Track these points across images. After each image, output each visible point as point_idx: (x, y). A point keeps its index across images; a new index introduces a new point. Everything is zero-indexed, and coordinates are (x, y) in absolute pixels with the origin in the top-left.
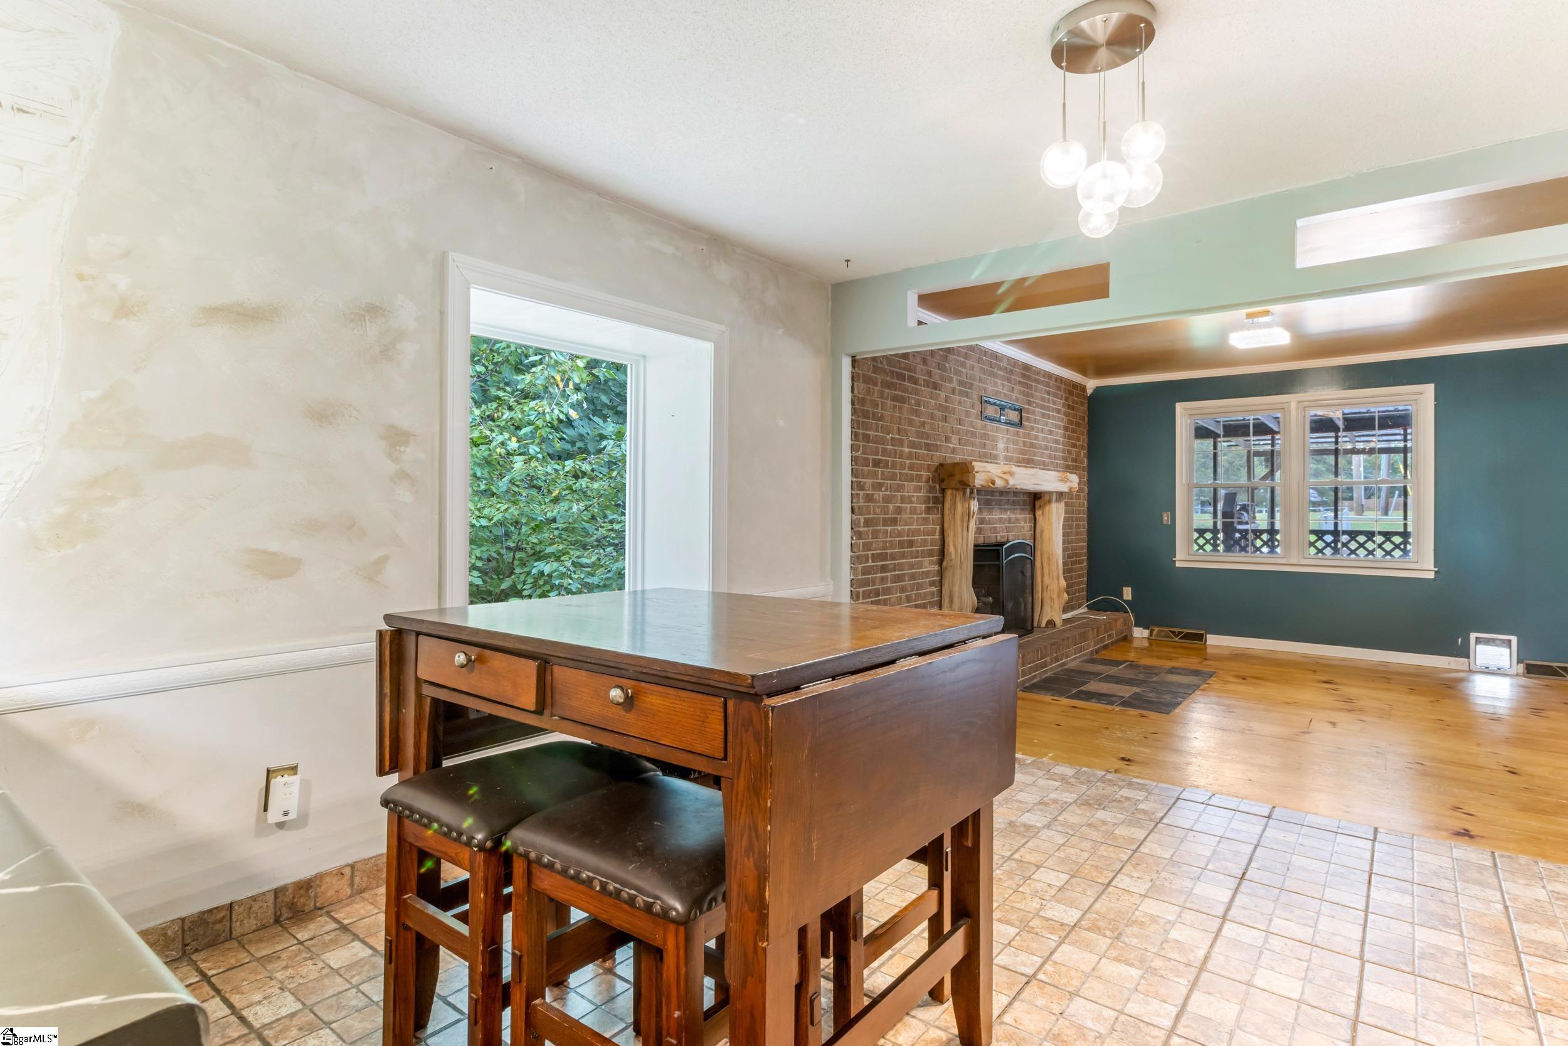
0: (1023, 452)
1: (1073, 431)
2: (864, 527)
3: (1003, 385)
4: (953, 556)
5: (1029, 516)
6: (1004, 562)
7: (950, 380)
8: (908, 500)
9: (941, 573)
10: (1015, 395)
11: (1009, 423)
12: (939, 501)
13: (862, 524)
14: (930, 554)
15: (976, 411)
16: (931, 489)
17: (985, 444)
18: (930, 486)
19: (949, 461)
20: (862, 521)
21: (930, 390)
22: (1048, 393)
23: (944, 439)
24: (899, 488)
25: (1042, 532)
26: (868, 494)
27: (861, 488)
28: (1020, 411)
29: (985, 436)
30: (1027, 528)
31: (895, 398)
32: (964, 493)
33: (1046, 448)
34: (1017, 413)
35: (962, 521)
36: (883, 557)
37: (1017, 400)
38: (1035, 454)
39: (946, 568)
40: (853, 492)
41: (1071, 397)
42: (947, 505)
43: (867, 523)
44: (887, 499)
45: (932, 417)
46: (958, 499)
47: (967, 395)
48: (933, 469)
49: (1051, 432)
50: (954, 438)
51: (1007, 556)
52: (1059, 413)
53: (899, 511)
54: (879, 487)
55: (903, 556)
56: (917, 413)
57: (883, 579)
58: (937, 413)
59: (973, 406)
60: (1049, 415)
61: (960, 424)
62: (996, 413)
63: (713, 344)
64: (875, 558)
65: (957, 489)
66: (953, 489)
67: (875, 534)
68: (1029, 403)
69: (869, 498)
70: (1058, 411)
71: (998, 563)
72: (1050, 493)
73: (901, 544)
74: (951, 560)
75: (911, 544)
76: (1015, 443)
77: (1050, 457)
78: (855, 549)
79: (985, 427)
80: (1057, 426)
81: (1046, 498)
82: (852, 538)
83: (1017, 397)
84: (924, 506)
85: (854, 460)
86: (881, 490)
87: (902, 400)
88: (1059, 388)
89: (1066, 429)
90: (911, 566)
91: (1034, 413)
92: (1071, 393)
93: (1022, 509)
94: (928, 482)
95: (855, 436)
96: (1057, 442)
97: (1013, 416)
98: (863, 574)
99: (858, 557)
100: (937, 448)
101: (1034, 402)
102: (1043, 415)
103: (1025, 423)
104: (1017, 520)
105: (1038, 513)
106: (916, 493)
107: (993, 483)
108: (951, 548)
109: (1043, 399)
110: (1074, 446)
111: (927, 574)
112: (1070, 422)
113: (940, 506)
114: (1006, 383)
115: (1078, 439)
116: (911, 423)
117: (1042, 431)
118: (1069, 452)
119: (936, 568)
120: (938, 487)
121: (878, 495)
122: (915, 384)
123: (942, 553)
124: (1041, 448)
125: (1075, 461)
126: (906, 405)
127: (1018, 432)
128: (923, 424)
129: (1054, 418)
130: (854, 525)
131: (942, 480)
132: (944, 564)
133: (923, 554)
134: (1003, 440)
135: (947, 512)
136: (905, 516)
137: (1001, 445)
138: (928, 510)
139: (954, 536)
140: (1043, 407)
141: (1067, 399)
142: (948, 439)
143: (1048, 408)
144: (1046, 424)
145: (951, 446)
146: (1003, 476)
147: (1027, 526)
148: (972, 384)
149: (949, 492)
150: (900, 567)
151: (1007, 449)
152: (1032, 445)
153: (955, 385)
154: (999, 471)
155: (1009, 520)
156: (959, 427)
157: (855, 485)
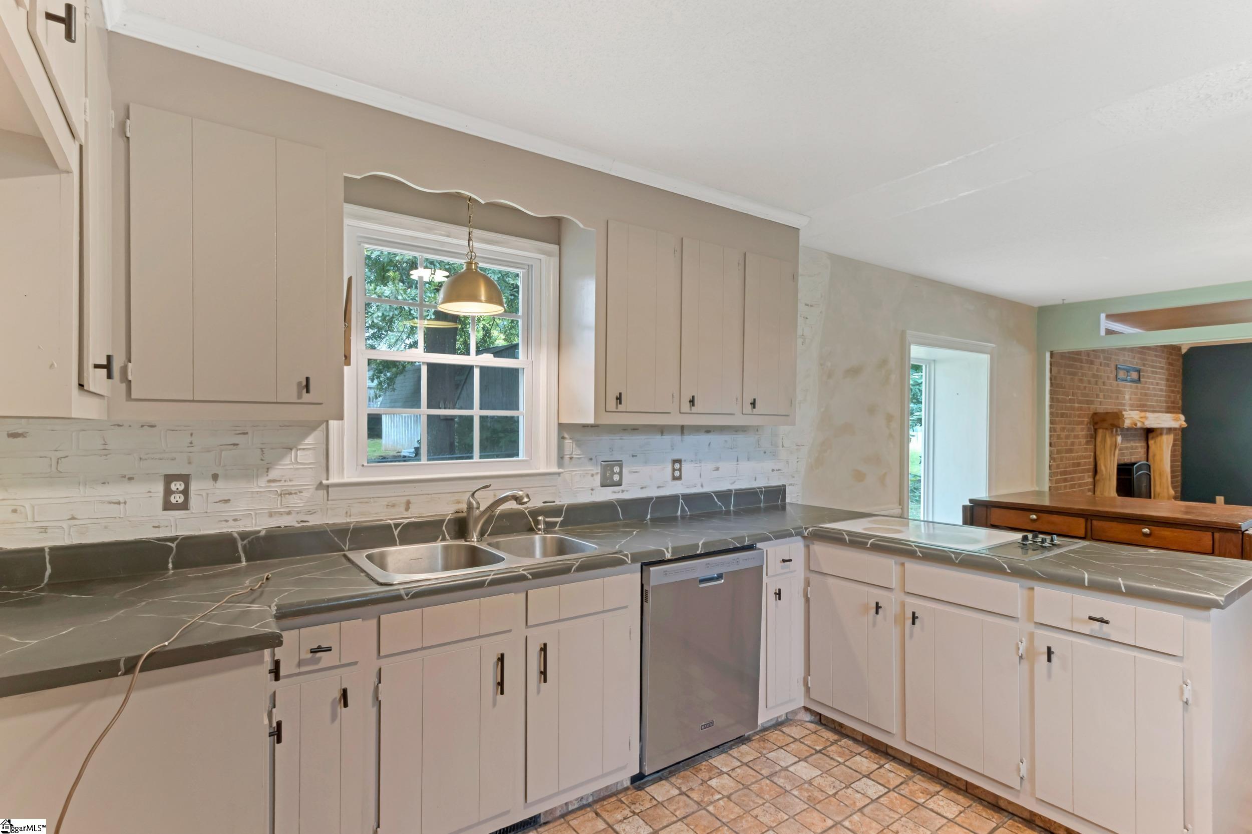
0: (1140, 400)
1: (1173, 381)
2: (1056, 454)
3: (1129, 355)
4: (1104, 472)
5: (1144, 444)
6: (1135, 476)
7: (1099, 357)
8: (1076, 437)
9: (1094, 484)
10: (1136, 361)
11: (1133, 381)
12: (1094, 437)
13: (1055, 453)
14: (1088, 471)
15: (1113, 376)
16: (1089, 429)
17: (1118, 396)
18: (1089, 427)
19: (1101, 411)
20: (1055, 451)
21: (1088, 365)
22: (1156, 356)
23: (1095, 396)
24: (1073, 430)
25: (1154, 456)
26: (1058, 435)
27: (1055, 431)
28: (1139, 371)
29: (1119, 392)
30: (1142, 453)
31: (1071, 374)
32: (1112, 432)
33: (1155, 395)
34: (1136, 373)
35: (1111, 450)
36: (1065, 473)
37: (1137, 364)
38: (1147, 400)
39: (1099, 480)
40: (1051, 434)
41: (1171, 357)
42: (1099, 439)
43: (1058, 452)
44: (1067, 437)
45: (1089, 382)
46: (1107, 436)
47: (1108, 365)
48: (1090, 416)
49: (1157, 384)
50: (1101, 395)
51: (1136, 473)
52: (1163, 369)
53: (1073, 444)
54: (1063, 429)
55: (1074, 472)
56: (1081, 381)
57: (1065, 486)
58: (1093, 380)
59: (1111, 372)
60: (1156, 371)
61: (1104, 385)
62: (1124, 375)
63: (989, 356)
64: (1062, 473)
65: (1106, 429)
66: (1103, 428)
67: (1062, 459)
68: (1144, 365)
69: (1059, 437)
70: (1162, 368)
71: (1130, 477)
72: (1162, 429)
73: (1074, 465)
74: (1103, 475)
75: (1079, 464)
76: (1136, 394)
77: (1157, 401)
78: (1052, 468)
79: (1118, 385)
80: (1161, 379)
81: (1159, 432)
82: (1050, 462)
83: (1137, 362)
84: (1085, 440)
85: (1051, 414)
86: (1064, 432)
87: (1074, 374)
88: (1163, 352)
89: (1168, 380)
90: (1080, 478)
91: (1147, 372)
92: (1171, 354)
93: (1140, 440)
94: (1087, 425)
95: (1052, 399)
96: (1161, 390)
97: (1135, 375)
98: (1056, 484)
99: (1054, 473)
100: (1092, 402)
101: (1147, 364)
102: (1153, 372)
103: (1142, 380)
104: (1136, 448)
105: (1151, 442)
106: (1081, 431)
107: (1136, 425)
108: (1102, 467)
109: (1153, 361)
110: (1173, 392)
111: (1086, 484)
112: (1170, 375)
113: (1093, 440)
114: (1130, 354)
115: (1175, 387)
116: (1078, 388)
117: (1152, 384)
118: (1169, 397)
119: (1091, 480)
120: (1092, 428)
121: (1063, 434)
122: (1081, 363)
123: (1096, 471)
124: (1151, 396)
125: (1173, 402)
126: (1076, 377)
127: (1137, 386)
128: (1085, 387)
129: (1160, 373)
130: (1051, 453)
131: (1096, 423)
132: (1097, 477)
133: (1083, 471)
134: (1128, 394)
135: (1098, 443)
136: (1076, 447)
137: (1127, 397)
138: (1087, 443)
139: (1105, 458)
140: (1153, 367)
141: (1168, 359)
142: (1097, 396)
143: (1155, 367)
144: (1155, 379)
145: (1099, 400)
146: (1140, 420)
147: (1142, 451)
148: (1111, 358)
149: (1100, 432)
150: (1072, 479)
151: (1131, 399)
152: (1146, 395)
153: (1102, 360)
154: (1138, 416)
155: (1132, 448)
156: (1104, 387)
157: (1052, 429)
